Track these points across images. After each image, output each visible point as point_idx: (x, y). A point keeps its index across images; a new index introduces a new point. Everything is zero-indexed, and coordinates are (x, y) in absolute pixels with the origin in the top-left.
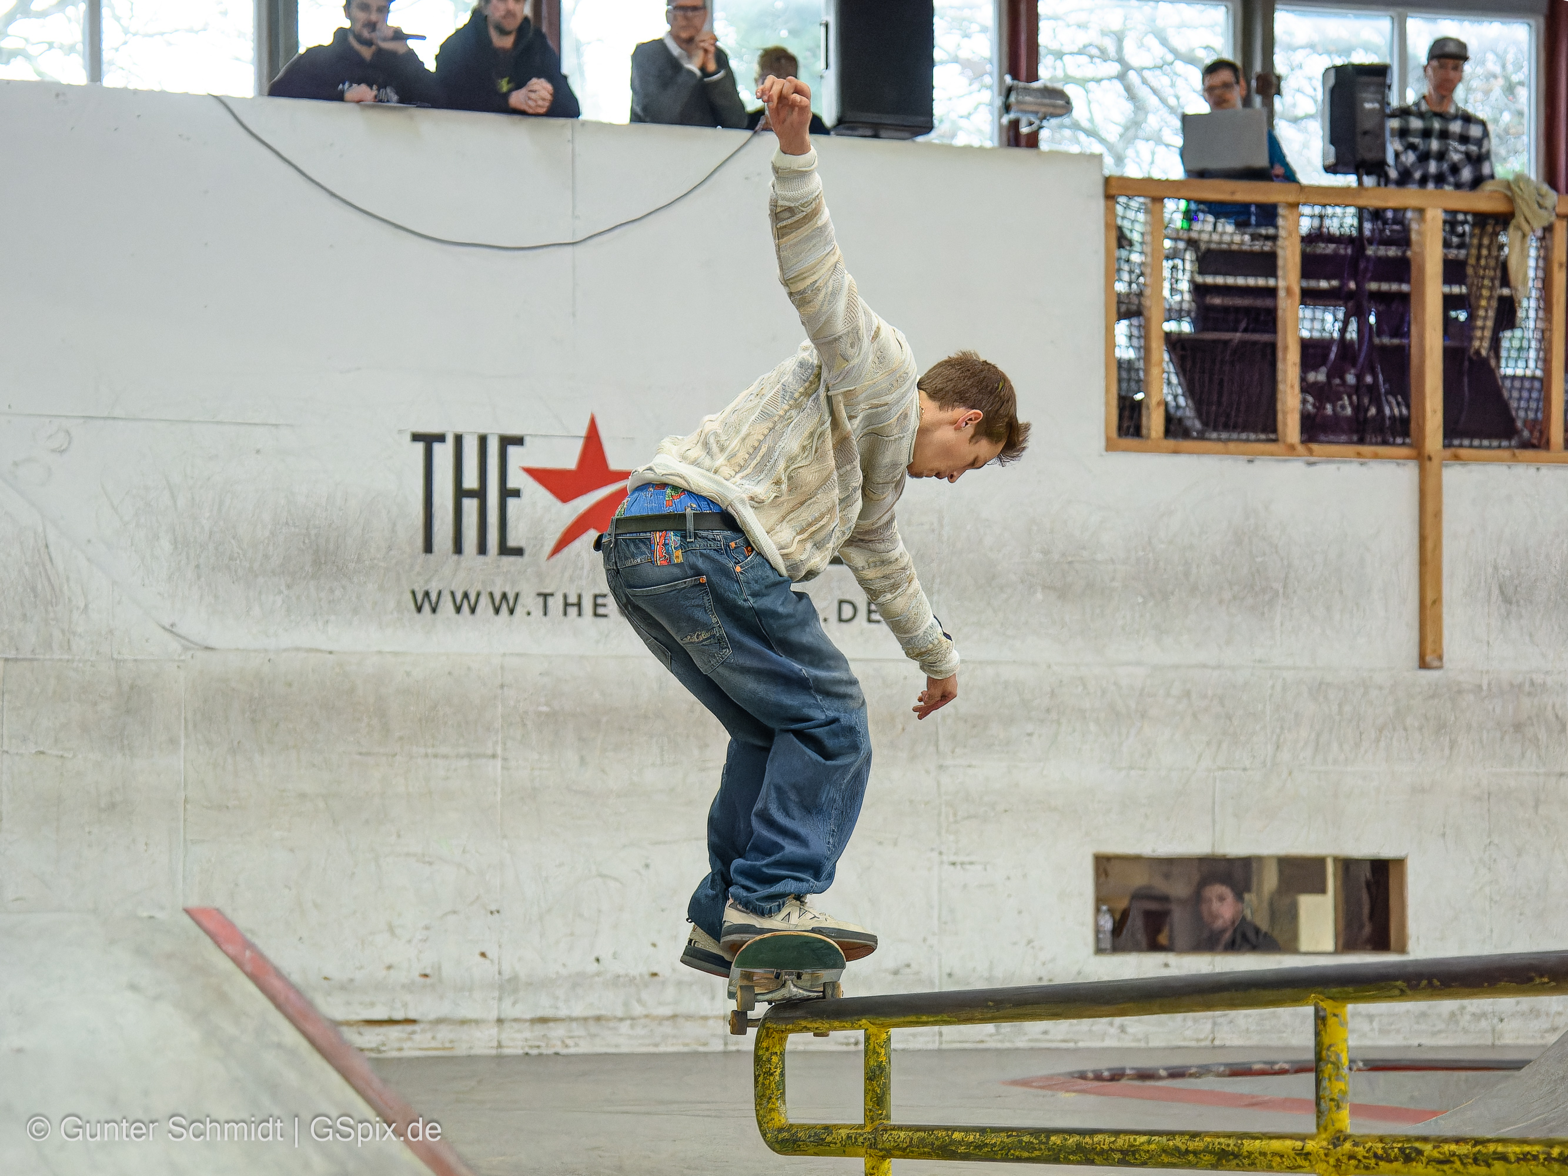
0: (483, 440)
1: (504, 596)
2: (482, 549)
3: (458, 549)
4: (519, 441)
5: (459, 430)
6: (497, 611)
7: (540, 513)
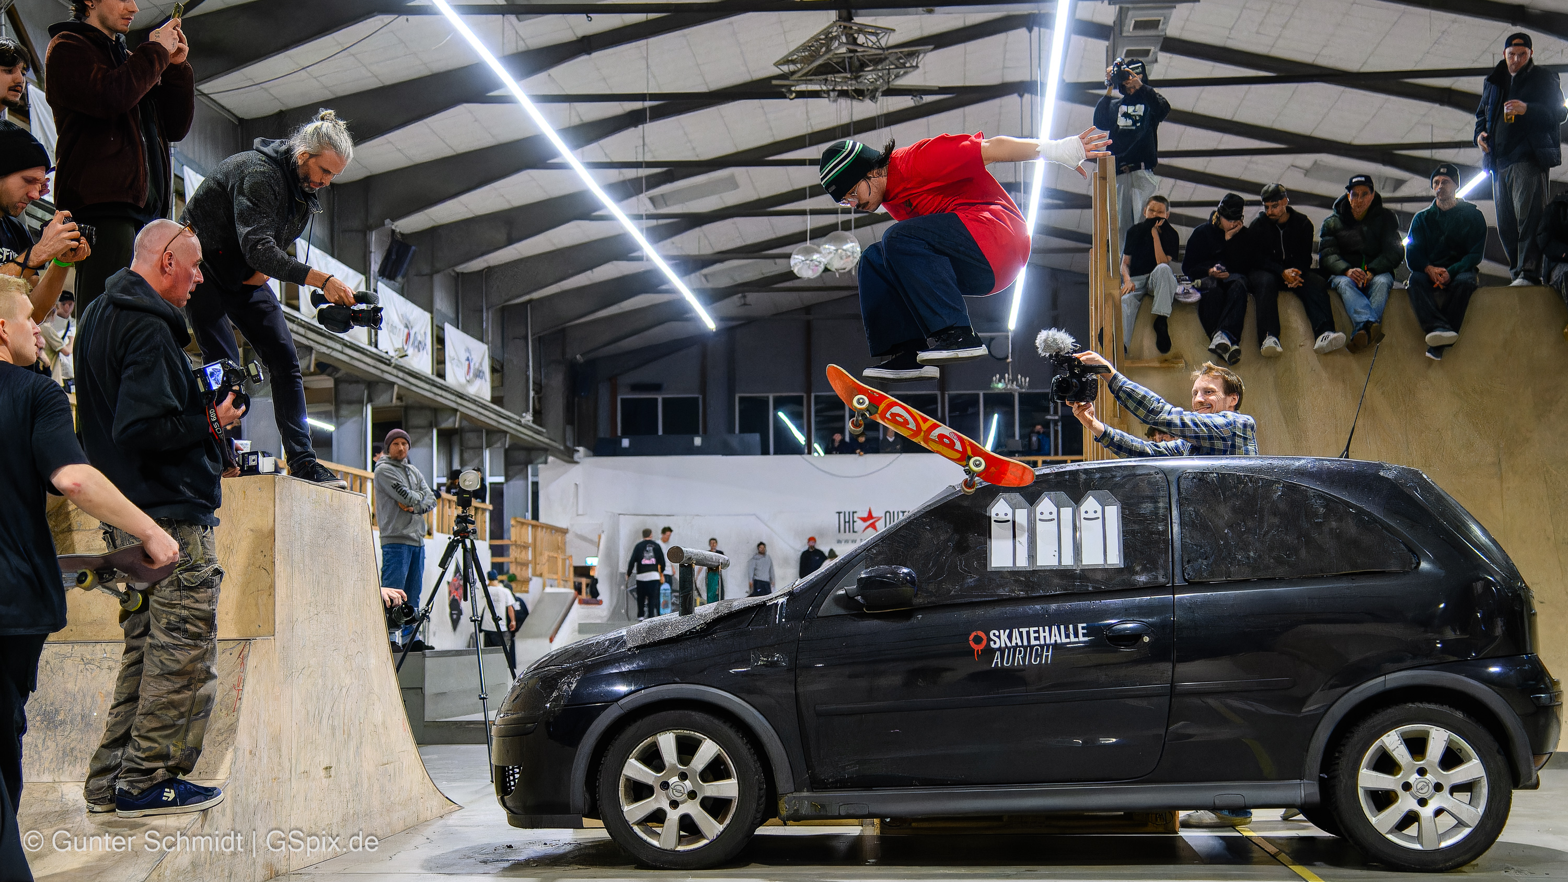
0: (850, 512)
1: (854, 540)
4: (856, 512)
6: (853, 543)
7: (860, 525)
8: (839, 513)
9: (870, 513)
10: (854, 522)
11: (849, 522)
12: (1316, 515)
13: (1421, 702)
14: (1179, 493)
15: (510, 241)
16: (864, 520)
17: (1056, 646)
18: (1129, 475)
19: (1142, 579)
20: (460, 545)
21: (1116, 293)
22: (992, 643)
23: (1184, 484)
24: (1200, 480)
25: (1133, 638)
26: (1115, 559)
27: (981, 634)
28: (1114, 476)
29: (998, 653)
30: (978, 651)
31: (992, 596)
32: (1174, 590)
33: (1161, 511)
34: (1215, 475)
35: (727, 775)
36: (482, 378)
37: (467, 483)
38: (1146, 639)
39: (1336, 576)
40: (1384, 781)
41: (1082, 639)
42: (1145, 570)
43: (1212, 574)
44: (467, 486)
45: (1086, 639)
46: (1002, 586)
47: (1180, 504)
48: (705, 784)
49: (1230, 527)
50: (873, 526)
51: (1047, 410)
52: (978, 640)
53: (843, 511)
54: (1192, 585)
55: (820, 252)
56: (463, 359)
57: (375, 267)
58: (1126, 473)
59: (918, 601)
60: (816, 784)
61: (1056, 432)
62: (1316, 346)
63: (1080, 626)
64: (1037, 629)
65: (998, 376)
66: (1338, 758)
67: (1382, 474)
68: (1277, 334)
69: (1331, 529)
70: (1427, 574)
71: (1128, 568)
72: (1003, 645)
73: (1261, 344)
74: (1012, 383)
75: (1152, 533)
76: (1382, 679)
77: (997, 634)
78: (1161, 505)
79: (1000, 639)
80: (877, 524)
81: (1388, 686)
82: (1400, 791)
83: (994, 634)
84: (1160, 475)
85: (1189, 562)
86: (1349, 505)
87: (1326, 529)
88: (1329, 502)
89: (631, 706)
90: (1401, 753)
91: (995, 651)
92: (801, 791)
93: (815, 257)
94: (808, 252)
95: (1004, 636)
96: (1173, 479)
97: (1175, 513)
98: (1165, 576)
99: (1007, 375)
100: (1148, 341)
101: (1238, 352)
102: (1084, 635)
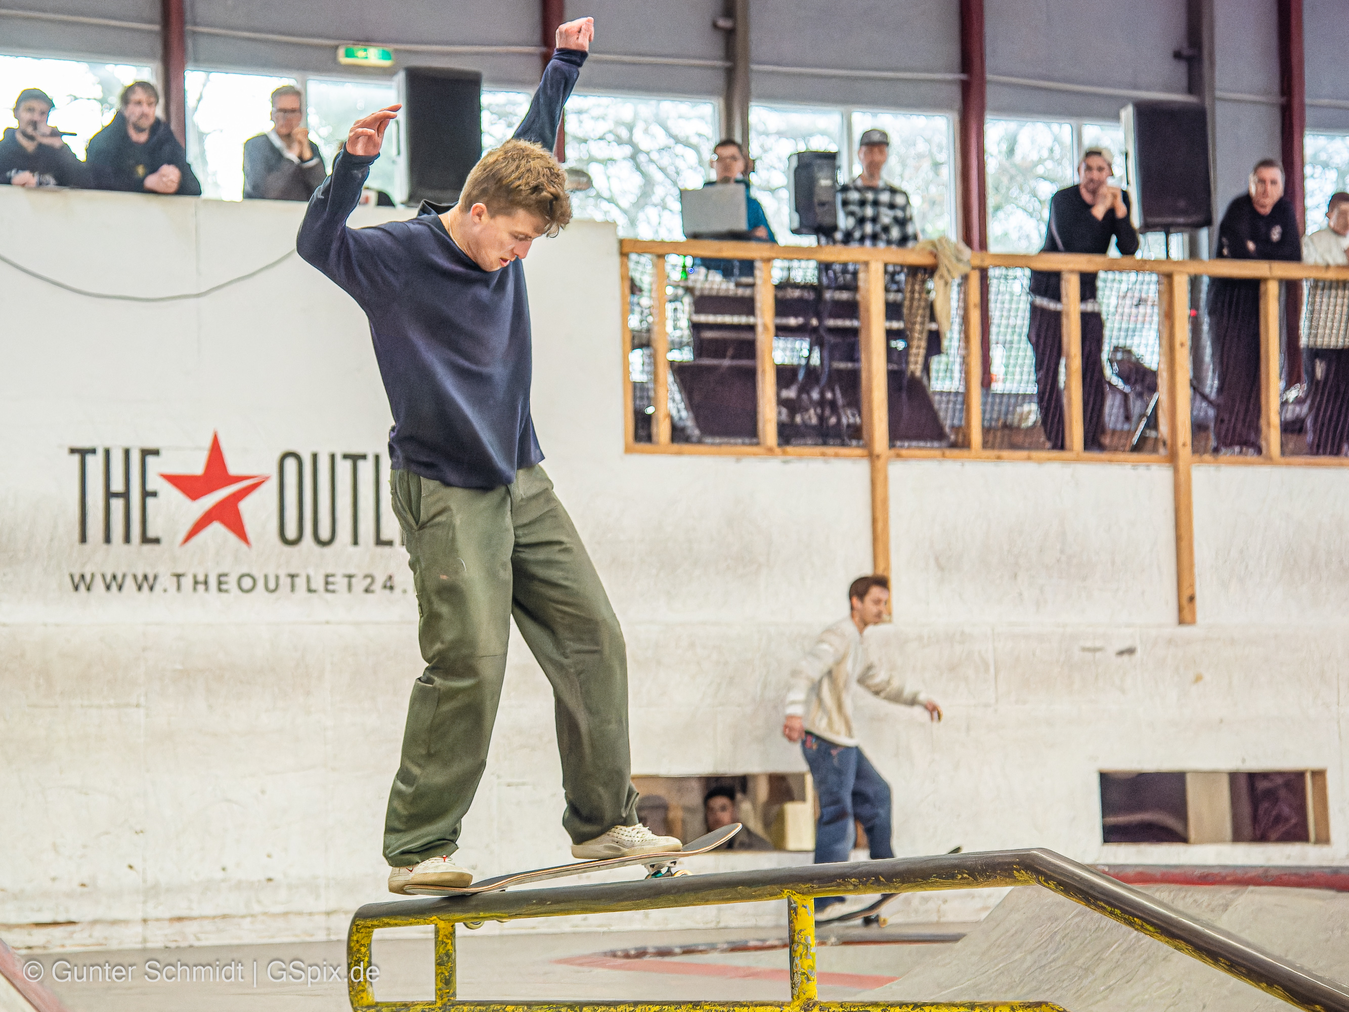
0: (127, 453)
1: (146, 577)
2: (127, 539)
3: (108, 539)
4: (156, 452)
5: (108, 444)
6: (140, 588)
7: (173, 511)
8: (83, 454)
9: (217, 452)
16: (192, 489)
50: (227, 513)
53: (101, 444)
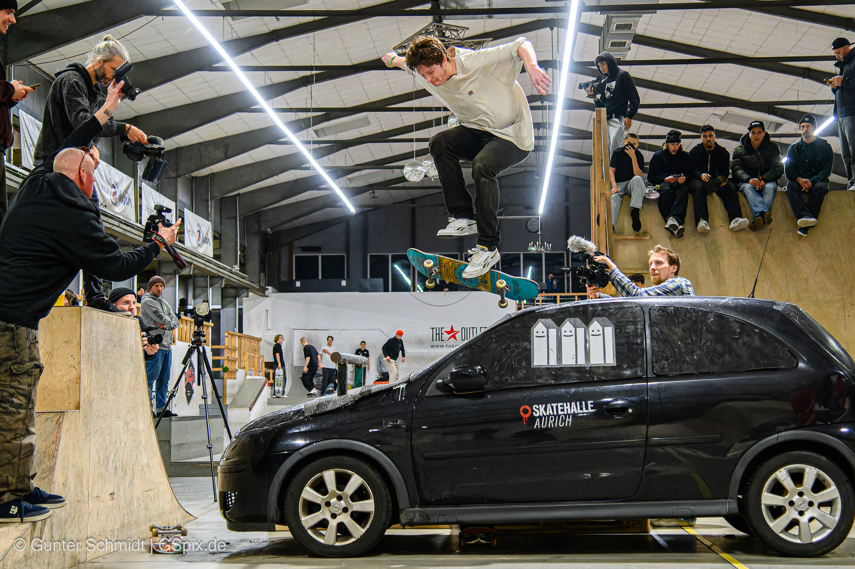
0: (439, 328)
2: (439, 340)
3: (436, 340)
4: (443, 328)
7: (446, 336)
8: (433, 328)
9: (452, 328)
10: (442, 334)
11: (439, 334)
12: (734, 333)
13: (800, 451)
14: (650, 319)
15: (227, 157)
16: (449, 333)
17: (574, 415)
18: (619, 308)
19: (628, 372)
20: (196, 350)
21: (607, 192)
22: (534, 413)
23: (654, 314)
24: (663, 311)
25: (623, 409)
26: (611, 360)
27: (527, 407)
28: (611, 309)
29: (538, 420)
30: (525, 418)
31: (534, 383)
32: (647, 380)
33: (639, 331)
34: (672, 308)
35: (366, 497)
36: (207, 243)
37: (201, 311)
38: (630, 411)
39: (747, 371)
40: (776, 500)
41: (590, 410)
42: (629, 367)
43: (671, 370)
44: (201, 313)
45: (593, 410)
46: (540, 377)
47: (651, 326)
48: (354, 503)
49: (681, 340)
50: (454, 336)
51: (562, 264)
52: (526, 411)
53: (435, 327)
54: (659, 377)
55: (422, 166)
56: (196, 231)
57: (140, 173)
58: (618, 306)
59: (488, 386)
60: (425, 503)
61: (568, 278)
62: (731, 226)
63: (589, 402)
64: (562, 404)
65: (532, 243)
66: (749, 485)
67: (775, 307)
68: (707, 219)
69: (744, 344)
70: (803, 371)
71: (619, 367)
72: (541, 415)
73: (697, 225)
74: (541, 248)
75: (633, 344)
76: (776, 435)
77: (538, 407)
78: (639, 326)
79: (539, 410)
80: (456, 335)
81: (780, 440)
82: (787, 506)
83: (536, 408)
84: (639, 308)
85: (656, 362)
86: (756, 327)
87: (741, 341)
88: (742, 325)
89: (307, 454)
90: (788, 483)
91: (536, 418)
92: (415, 507)
93: (419, 168)
94: (414, 165)
95: (542, 409)
96: (646, 310)
97: (648, 332)
98: (642, 371)
99: (538, 243)
100: (627, 223)
101: (683, 230)
102: (592, 408)
